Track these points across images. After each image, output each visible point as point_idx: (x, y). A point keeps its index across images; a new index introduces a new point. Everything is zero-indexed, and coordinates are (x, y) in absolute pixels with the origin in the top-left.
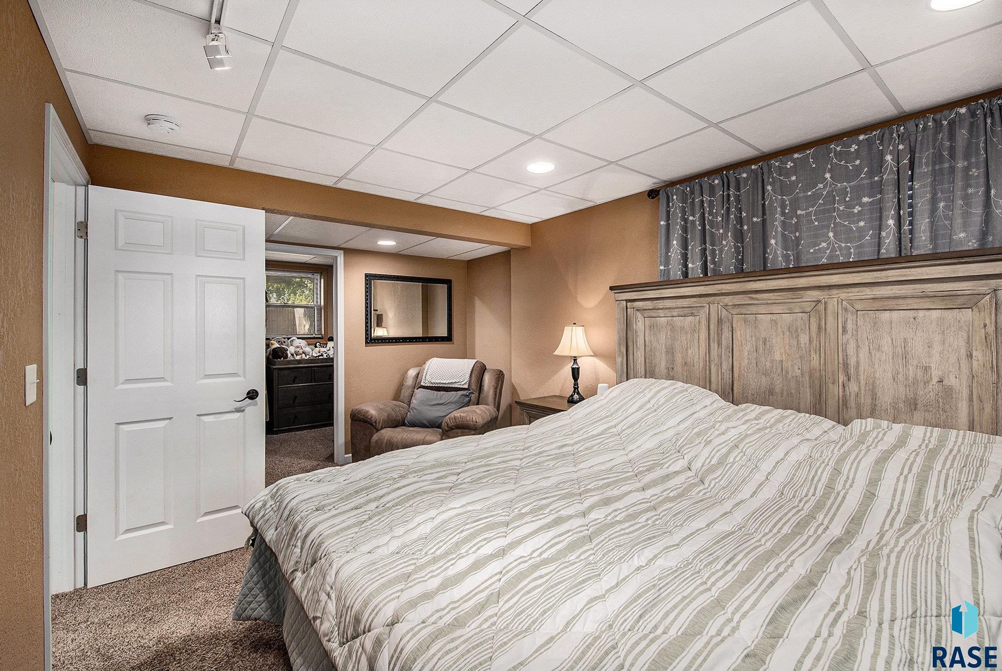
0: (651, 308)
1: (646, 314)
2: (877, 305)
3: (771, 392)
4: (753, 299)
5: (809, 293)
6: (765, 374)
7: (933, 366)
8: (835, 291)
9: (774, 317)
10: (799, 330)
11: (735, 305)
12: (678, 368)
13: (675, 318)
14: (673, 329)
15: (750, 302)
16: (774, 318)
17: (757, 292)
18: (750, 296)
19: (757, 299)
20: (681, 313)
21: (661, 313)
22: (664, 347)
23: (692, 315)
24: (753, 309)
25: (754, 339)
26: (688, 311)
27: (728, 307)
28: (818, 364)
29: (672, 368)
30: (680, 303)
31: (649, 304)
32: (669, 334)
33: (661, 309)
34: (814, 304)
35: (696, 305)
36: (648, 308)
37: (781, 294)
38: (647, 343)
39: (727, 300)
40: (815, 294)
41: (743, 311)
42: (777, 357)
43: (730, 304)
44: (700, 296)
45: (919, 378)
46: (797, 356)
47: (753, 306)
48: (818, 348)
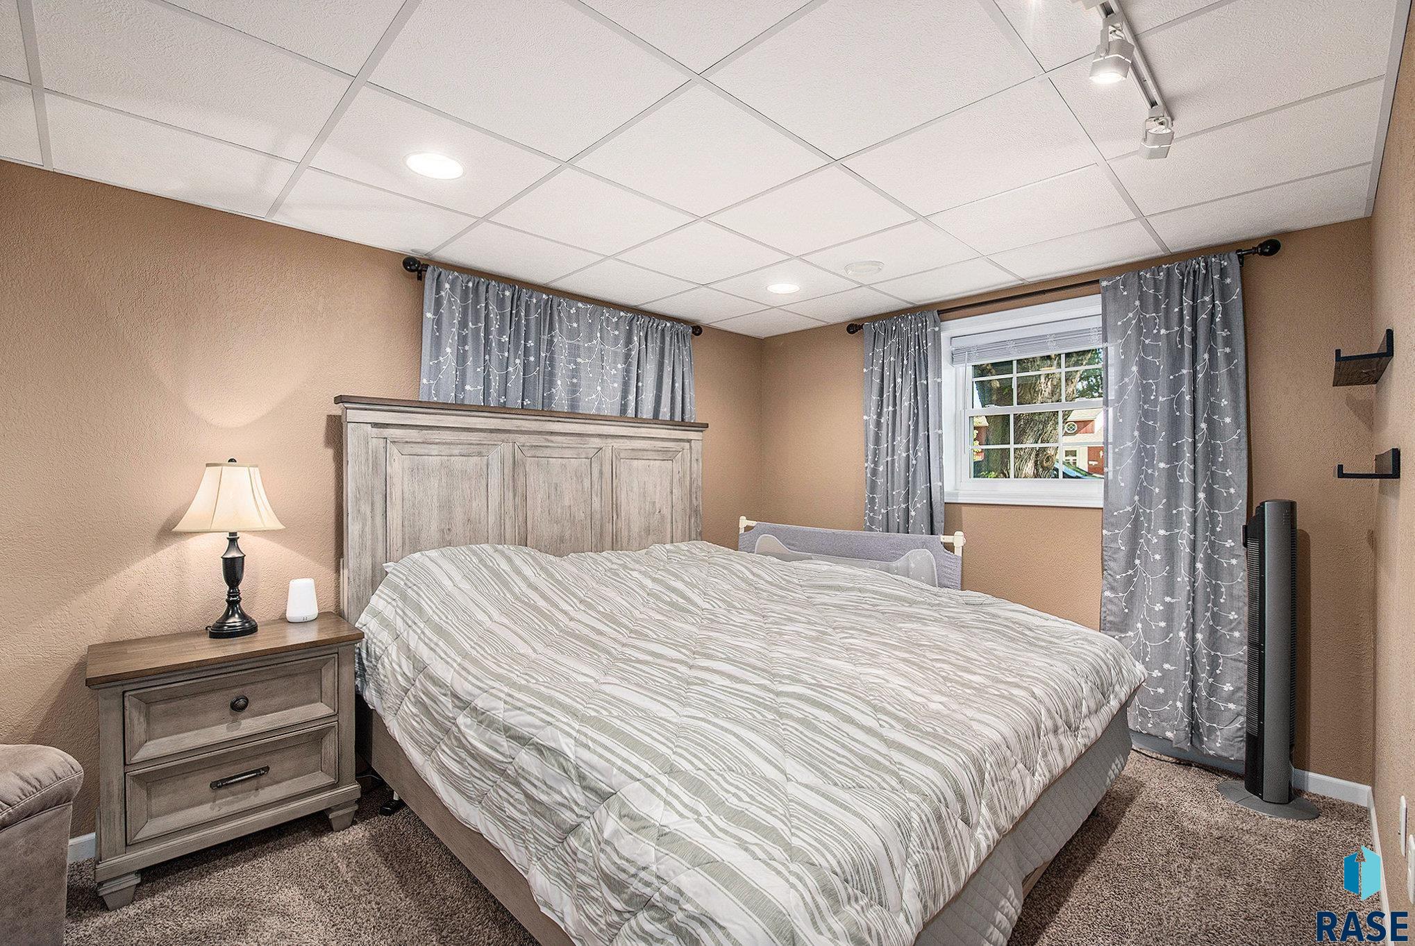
0: (419, 440)
1: (408, 449)
2: (633, 454)
3: (562, 540)
4: (548, 440)
5: (592, 439)
6: (557, 522)
7: (657, 501)
8: (609, 441)
9: (564, 461)
10: (583, 475)
11: (532, 446)
12: (459, 528)
13: (453, 458)
14: (450, 474)
15: (546, 444)
16: (564, 463)
17: (552, 433)
18: (547, 437)
19: (552, 441)
20: (464, 452)
21: (434, 449)
22: (435, 500)
23: (480, 454)
24: (547, 452)
25: (546, 484)
26: (475, 449)
27: (524, 448)
28: (599, 506)
29: (449, 529)
30: (464, 436)
31: (413, 434)
32: (443, 480)
33: (437, 444)
34: (597, 450)
35: (488, 443)
36: (414, 440)
37: (572, 438)
38: (406, 496)
39: (522, 439)
40: (597, 442)
41: (539, 453)
42: (567, 503)
43: (528, 444)
44: (491, 431)
45: (651, 510)
46: (582, 500)
47: (548, 449)
48: (599, 492)
